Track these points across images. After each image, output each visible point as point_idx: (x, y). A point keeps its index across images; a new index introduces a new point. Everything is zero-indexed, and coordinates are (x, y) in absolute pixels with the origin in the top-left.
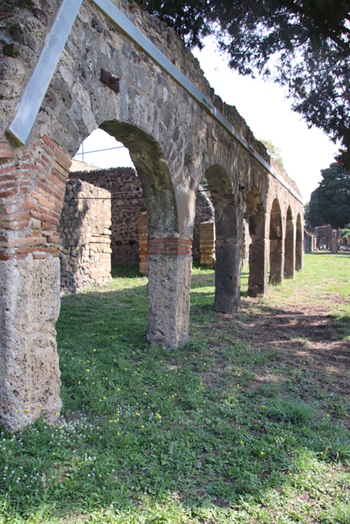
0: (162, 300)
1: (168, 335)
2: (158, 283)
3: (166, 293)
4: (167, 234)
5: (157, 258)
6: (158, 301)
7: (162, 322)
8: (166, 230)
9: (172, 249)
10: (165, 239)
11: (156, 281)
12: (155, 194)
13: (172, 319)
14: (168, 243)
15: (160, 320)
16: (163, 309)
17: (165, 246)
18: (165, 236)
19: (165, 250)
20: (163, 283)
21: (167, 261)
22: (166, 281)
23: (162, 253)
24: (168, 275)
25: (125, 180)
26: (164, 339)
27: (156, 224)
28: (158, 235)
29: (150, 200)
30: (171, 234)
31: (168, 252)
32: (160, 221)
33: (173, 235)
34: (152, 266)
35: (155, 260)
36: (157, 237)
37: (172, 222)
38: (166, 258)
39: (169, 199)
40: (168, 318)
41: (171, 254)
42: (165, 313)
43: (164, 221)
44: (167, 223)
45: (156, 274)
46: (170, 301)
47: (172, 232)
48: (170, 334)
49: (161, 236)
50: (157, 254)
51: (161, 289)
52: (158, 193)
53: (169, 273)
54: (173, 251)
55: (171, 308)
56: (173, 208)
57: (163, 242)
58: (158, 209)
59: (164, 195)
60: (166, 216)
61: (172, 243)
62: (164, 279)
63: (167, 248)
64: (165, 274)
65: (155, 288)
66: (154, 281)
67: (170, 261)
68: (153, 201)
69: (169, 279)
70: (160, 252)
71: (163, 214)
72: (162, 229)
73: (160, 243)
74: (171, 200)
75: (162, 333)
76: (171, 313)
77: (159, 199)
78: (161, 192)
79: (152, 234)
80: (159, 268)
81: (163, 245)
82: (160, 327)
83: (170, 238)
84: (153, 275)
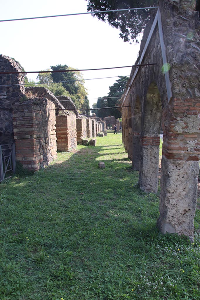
0: (151, 169)
1: (154, 186)
2: (149, 160)
3: (153, 165)
4: (154, 135)
5: (149, 147)
6: (149, 169)
7: (151, 180)
8: (154, 133)
9: (156, 143)
10: (153, 137)
11: (148, 159)
12: (151, 114)
13: (156, 178)
14: (155, 140)
15: (150, 179)
16: (151, 173)
17: (153, 141)
18: (153, 136)
19: (153, 143)
20: (152, 160)
21: (154, 148)
22: (153, 159)
23: (151, 145)
24: (154, 156)
25: (40, 95)
26: (152, 188)
27: (149, 130)
28: (149, 135)
29: (147, 118)
30: (156, 135)
31: (154, 144)
32: (151, 128)
33: (157, 136)
34: (146, 151)
35: (147, 148)
36: (148, 136)
37: (157, 129)
38: (153, 147)
39: (158, 117)
40: (154, 178)
41: (156, 145)
42: (153, 175)
43: (153, 128)
44: (154, 129)
45: (148, 156)
46: (155, 169)
47: (156, 134)
48: (155, 186)
49: (150, 136)
50: (148, 145)
51: (151, 163)
52: (153, 114)
53: (155, 155)
54: (157, 144)
55: (156, 172)
56: (159, 122)
57: (152, 139)
58: (151, 122)
59: (156, 115)
60: (154, 126)
61: (156, 140)
62: (152, 158)
63: (154, 142)
64: (153, 155)
65: (147, 163)
66: (146, 159)
67: (155, 149)
68: (149, 118)
69: (155, 158)
70: (150, 144)
71: (153, 124)
72: (151, 132)
73: (150, 139)
74: (159, 118)
75: (151, 186)
76: (156, 175)
77: (153, 117)
78: (155, 113)
79: (145, 135)
80: (149, 153)
81: (152, 140)
82: (150, 183)
83: (155, 137)
84: (146, 156)
